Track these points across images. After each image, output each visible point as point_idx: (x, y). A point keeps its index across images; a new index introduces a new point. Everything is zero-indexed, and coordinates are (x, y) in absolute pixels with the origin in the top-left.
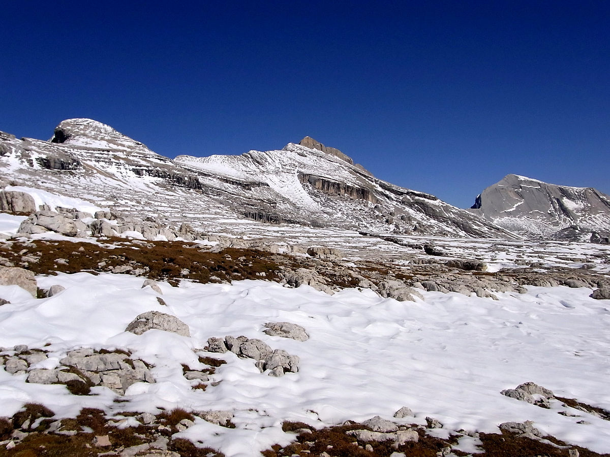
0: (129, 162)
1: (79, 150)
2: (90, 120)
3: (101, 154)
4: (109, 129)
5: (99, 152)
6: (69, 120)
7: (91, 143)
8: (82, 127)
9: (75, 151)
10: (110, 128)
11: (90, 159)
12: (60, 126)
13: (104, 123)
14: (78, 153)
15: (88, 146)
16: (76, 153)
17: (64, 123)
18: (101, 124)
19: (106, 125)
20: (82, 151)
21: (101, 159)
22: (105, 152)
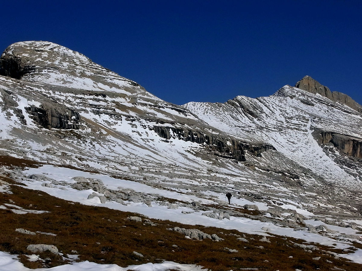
1: (62, 94)
2: (53, 45)
3: (96, 100)
4: (84, 59)
5: (92, 97)
6: (22, 43)
7: (71, 80)
8: (45, 55)
9: (57, 95)
10: (85, 57)
11: (84, 108)
12: (10, 53)
13: (74, 50)
14: (64, 98)
15: (67, 85)
16: (60, 97)
17: (15, 48)
18: (71, 51)
19: (77, 54)
20: (67, 94)
21: (101, 110)
22: (100, 97)
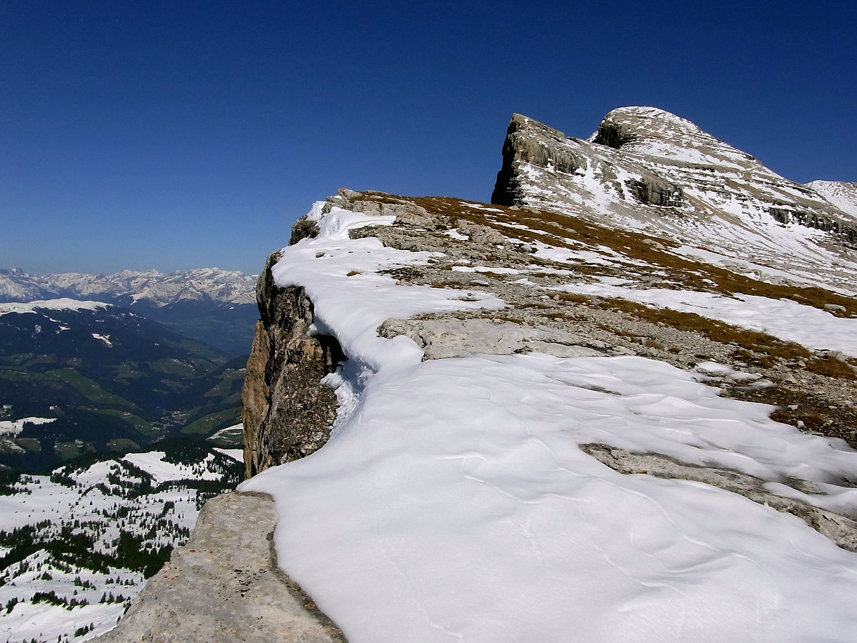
0: (757, 194)
1: (664, 166)
2: (658, 111)
3: (702, 174)
4: (692, 127)
5: (698, 171)
6: (624, 109)
7: (675, 152)
8: (648, 122)
9: (659, 168)
10: (693, 125)
11: (688, 183)
12: (610, 119)
13: (682, 117)
14: (666, 172)
15: (671, 157)
16: (661, 170)
17: (616, 114)
18: (678, 118)
19: (685, 121)
20: (670, 167)
21: (708, 186)
22: (707, 172)
